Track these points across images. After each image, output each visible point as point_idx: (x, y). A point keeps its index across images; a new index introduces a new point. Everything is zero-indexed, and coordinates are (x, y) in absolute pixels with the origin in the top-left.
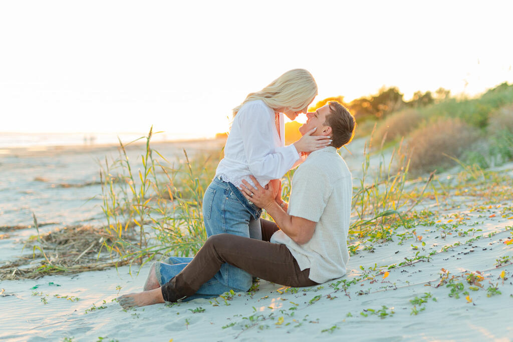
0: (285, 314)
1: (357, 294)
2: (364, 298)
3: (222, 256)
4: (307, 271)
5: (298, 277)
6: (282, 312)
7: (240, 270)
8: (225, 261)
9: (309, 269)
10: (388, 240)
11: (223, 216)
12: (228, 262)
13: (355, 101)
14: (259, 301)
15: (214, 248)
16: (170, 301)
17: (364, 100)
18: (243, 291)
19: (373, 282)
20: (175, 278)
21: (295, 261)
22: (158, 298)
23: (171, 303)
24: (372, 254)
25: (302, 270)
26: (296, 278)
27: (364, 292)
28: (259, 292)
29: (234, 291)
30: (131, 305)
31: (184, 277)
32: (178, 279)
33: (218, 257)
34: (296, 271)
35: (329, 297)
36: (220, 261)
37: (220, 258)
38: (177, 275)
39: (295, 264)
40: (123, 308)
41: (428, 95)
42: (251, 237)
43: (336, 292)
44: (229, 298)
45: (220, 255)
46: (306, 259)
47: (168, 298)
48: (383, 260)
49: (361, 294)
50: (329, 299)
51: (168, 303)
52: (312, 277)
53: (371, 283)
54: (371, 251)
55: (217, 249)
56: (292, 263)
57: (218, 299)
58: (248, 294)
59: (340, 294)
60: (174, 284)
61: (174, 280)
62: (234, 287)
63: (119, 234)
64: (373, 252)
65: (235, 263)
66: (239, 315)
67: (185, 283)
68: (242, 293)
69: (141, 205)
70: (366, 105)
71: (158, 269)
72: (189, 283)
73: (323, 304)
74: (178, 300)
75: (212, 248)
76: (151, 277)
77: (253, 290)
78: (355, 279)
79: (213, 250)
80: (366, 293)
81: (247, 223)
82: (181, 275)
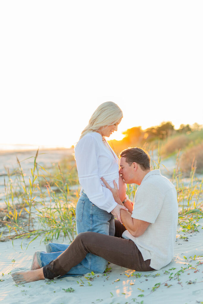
0: (137, 303)
1: (187, 283)
2: (193, 287)
3: (88, 248)
4: (149, 261)
5: (141, 264)
6: (134, 301)
7: (99, 258)
8: (89, 251)
9: (150, 260)
10: (195, 231)
11: (91, 219)
12: (91, 252)
13: (148, 129)
14: (113, 283)
15: (82, 242)
16: (48, 279)
17: (153, 129)
18: (101, 273)
19: (196, 271)
20: (53, 262)
21: (139, 253)
22: (40, 275)
23: (49, 279)
24: (186, 242)
25: (145, 260)
26: (140, 265)
27: (193, 282)
28: (112, 273)
29: (94, 272)
30: (21, 281)
31: (60, 262)
32: (55, 263)
33: (85, 249)
34: (140, 260)
35: (166, 285)
36: (86, 251)
37: (86, 250)
38: (54, 260)
39: (139, 255)
40: (16, 282)
41: (188, 126)
42: (109, 235)
43: (170, 280)
44: (91, 279)
45: (86, 247)
46: (148, 252)
47: (48, 276)
48: (196, 249)
49: (190, 283)
50: (166, 287)
51: (47, 280)
52: (152, 265)
53: (195, 272)
54: (186, 240)
55: (83, 243)
56: (137, 255)
57: (83, 278)
58: (104, 275)
59: (174, 282)
60: (52, 267)
61: (52, 263)
62: (95, 270)
63: (15, 218)
64: (187, 240)
65: (96, 253)
66: (100, 300)
67: (60, 267)
68: (100, 275)
69: (30, 200)
70: (154, 131)
71: (39, 257)
72: (63, 266)
73: (162, 291)
74: (54, 278)
75: (81, 242)
76: (35, 263)
77: (107, 271)
78: (182, 267)
79: (82, 244)
80: (194, 283)
81: (108, 224)
82: (57, 260)
